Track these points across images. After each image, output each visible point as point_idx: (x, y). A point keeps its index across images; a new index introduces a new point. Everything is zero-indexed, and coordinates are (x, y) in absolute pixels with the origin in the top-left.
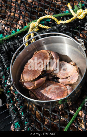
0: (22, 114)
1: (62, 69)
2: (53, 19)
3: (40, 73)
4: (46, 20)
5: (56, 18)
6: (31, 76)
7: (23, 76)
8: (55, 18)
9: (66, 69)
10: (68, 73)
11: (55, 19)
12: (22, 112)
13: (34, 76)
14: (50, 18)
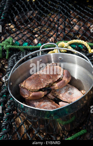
0: (5, 120)
1: (68, 92)
2: (86, 47)
3: (44, 87)
4: (79, 45)
5: (90, 46)
6: (34, 85)
7: (25, 82)
8: (88, 45)
9: (73, 93)
10: (72, 98)
11: (88, 47)
12: (6, 118)
13: (37, 86)
14: (84, 45)
